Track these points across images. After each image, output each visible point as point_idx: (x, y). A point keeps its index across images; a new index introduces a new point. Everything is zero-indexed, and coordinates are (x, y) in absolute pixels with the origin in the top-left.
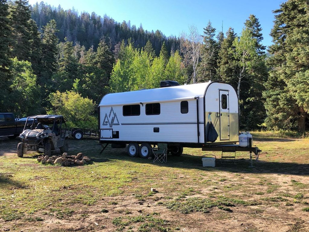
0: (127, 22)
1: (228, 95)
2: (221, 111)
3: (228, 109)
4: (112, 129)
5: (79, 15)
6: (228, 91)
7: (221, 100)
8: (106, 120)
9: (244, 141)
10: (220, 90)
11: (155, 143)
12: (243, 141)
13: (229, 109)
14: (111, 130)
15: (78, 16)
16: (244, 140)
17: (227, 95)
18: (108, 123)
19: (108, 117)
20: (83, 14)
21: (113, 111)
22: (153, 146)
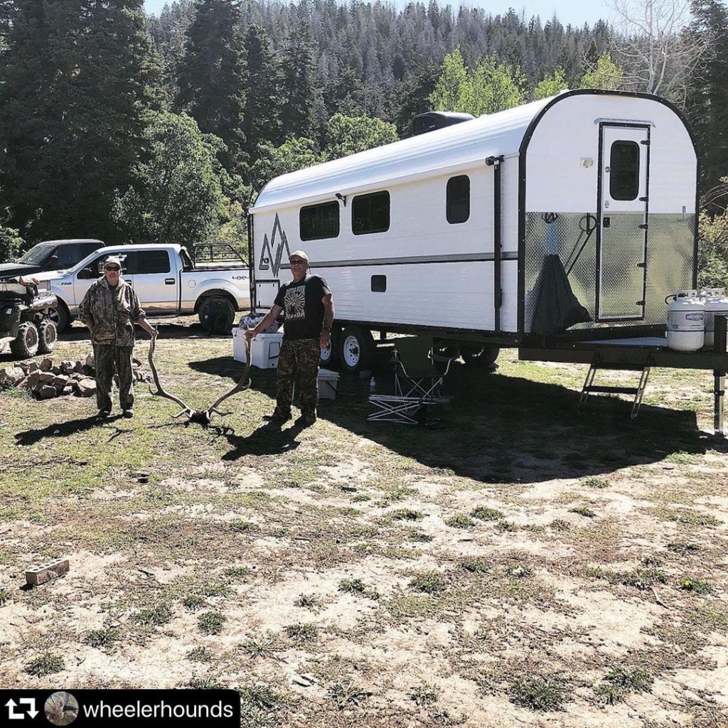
0: (517, 12)
1: (647, 143)
2: (604, 209)
3: (642, 199)
4: (278, 281)
5: (400, 9)
6: (648, 127)
7: (607, 162)
8: (266, 255)
9: (688, 328)
10: (602, 125)
11: (384, 328)
12: (680, 328)
13: (646, 199)
14: (276, 285)
15: (398, 14)
16: (687, 325)
17: (643, 142)
18: (270, 264)
19: (270, 245)
20: (409, 7)
21: (280, 229)
22: (376, 335)
